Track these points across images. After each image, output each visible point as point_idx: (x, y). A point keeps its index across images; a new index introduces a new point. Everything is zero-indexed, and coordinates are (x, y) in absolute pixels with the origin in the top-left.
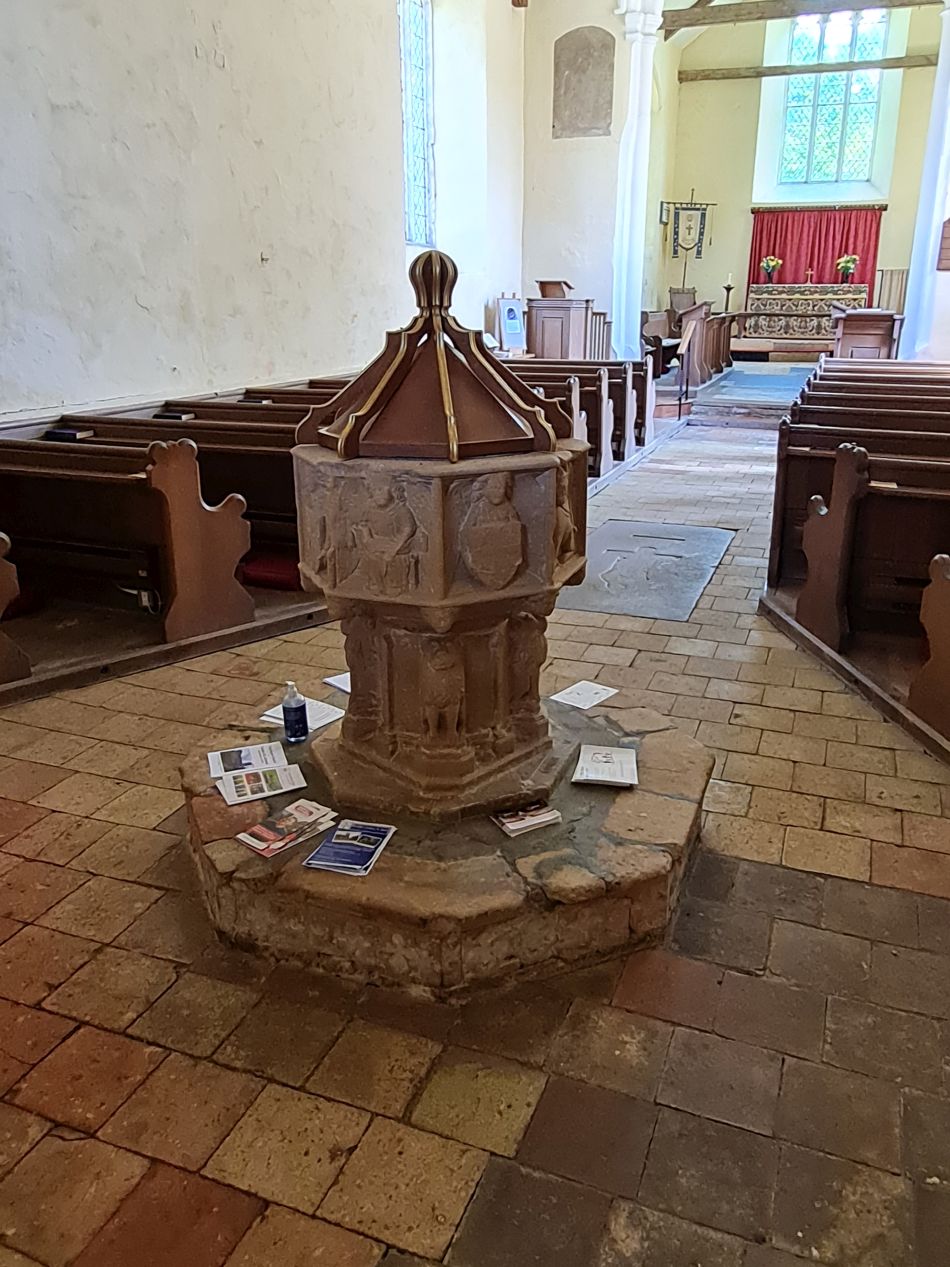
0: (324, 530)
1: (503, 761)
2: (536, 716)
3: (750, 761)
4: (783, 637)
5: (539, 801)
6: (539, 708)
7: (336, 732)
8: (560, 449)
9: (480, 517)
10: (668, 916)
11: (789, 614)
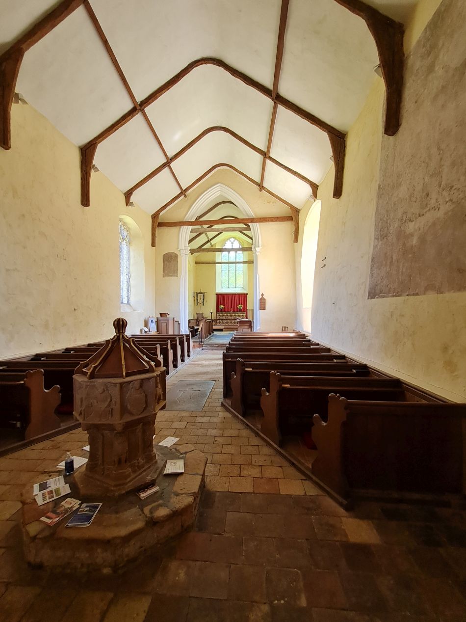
0: (82, 402)
1: (141, 471)
2: (152, 453)
3: (220, 455)
4: (228, 413)
5: (152, 484)
6: (153, 450)
7: (84, 469)
8: (157, 371)
9: (133, 394)
10: (194, 519)
11: (229, 406)
